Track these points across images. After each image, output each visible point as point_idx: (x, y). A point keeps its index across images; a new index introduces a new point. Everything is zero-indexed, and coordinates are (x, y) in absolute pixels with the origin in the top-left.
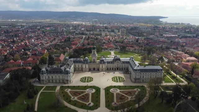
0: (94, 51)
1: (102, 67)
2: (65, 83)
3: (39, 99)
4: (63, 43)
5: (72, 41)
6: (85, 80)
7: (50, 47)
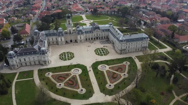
0: (70, 20)
1: (81, 38)
2: (42, 65)
3: (15, 94)
4: (22, 8)
5: (33, 4)
6: (65, 57)
7: (8, 14)
